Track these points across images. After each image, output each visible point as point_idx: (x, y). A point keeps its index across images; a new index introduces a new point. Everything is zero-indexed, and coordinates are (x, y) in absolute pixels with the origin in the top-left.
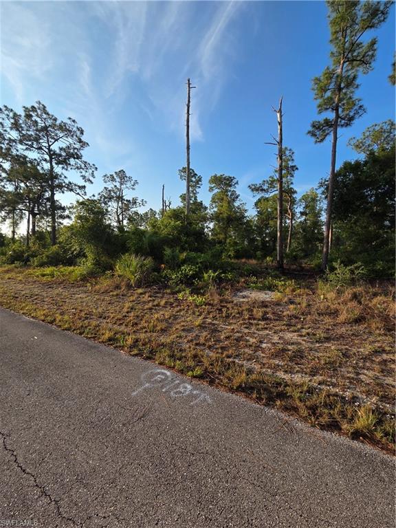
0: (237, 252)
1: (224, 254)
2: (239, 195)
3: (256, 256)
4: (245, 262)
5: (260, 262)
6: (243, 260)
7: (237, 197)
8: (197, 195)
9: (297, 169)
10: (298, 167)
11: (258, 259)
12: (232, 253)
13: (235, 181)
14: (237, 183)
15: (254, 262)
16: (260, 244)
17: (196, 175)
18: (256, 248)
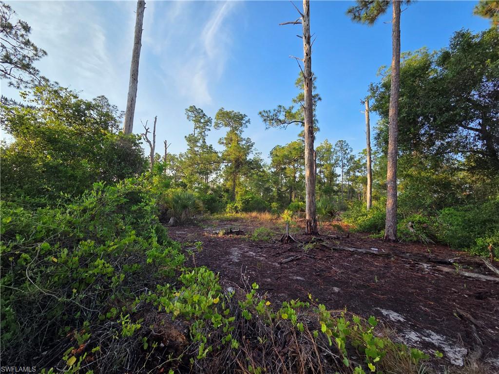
0: (246, 202)
1: (228, 206)
2: (254, 143)
3: (271, 208)
4: (256, 217)
5: (276, 216)
6: (254, 214)
7: (252, 146)
8: (206, 138)
9: (320, 99)
10: (321, 96)
11: (273, 213)
12: (239, 205)
13: (246, 119)
14: (248, 121)
15: (267, 216)
16: (275, 194)
17: (204, 115)
18: (272, 199)
